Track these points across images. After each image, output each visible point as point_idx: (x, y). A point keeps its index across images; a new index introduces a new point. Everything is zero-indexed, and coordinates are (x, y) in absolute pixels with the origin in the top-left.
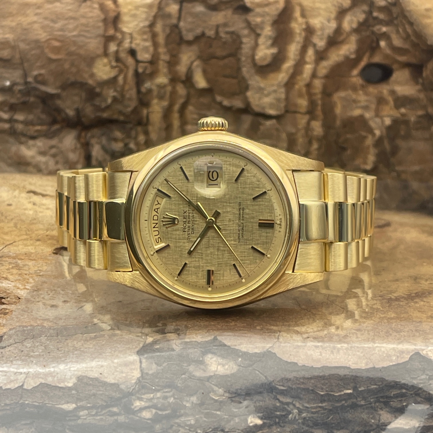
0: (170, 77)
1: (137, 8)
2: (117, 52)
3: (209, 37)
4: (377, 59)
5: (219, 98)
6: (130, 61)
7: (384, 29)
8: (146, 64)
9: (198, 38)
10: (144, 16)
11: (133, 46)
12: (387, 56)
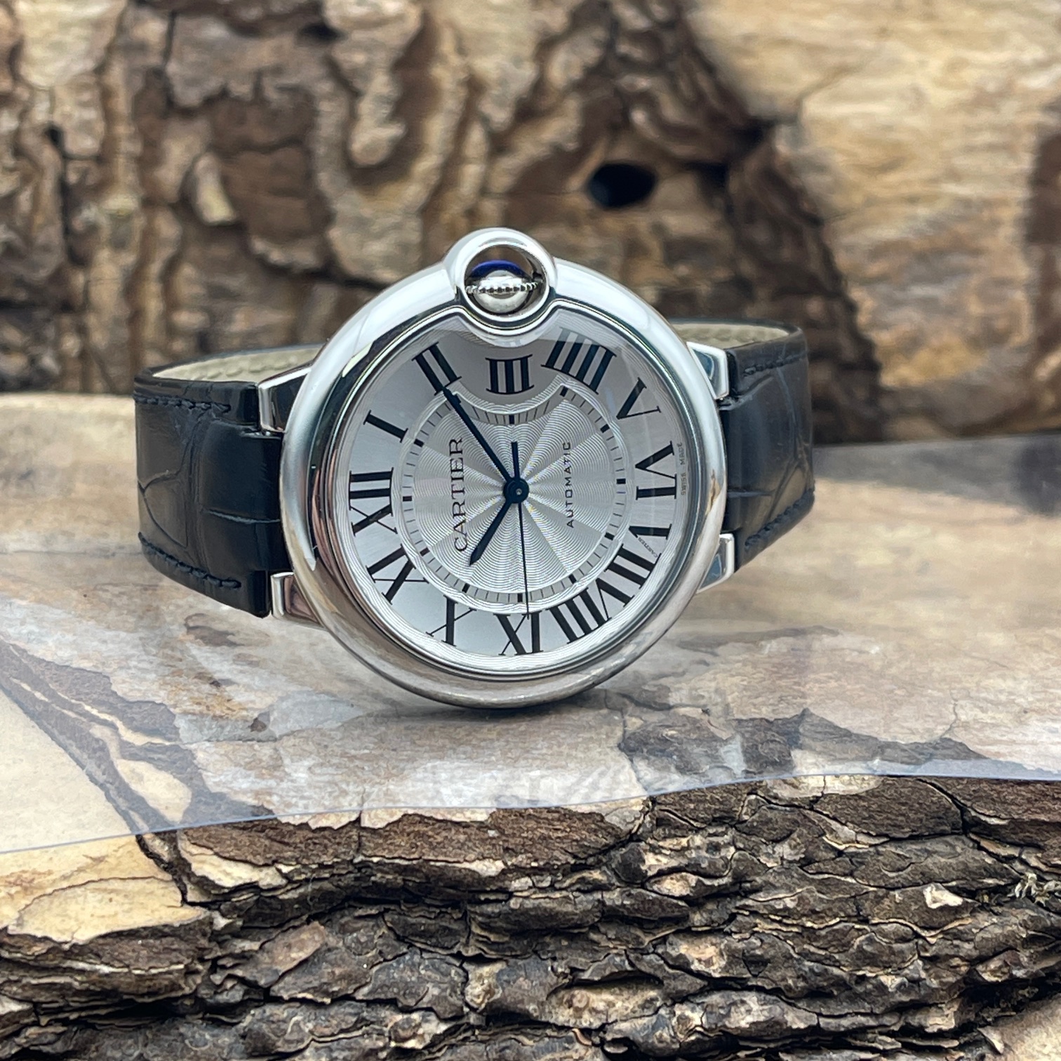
0: (142, 193)
1: (65, 26)
2: (17, 134)
3: (238, 100)
4: (623, 153)
5: (259, 246)
6: (48, 155)
7: (643, 83)
8: (85, 165)
9: (211, 102)
10: (82, 46)
11: (57, 119)
12: (646, 146)
